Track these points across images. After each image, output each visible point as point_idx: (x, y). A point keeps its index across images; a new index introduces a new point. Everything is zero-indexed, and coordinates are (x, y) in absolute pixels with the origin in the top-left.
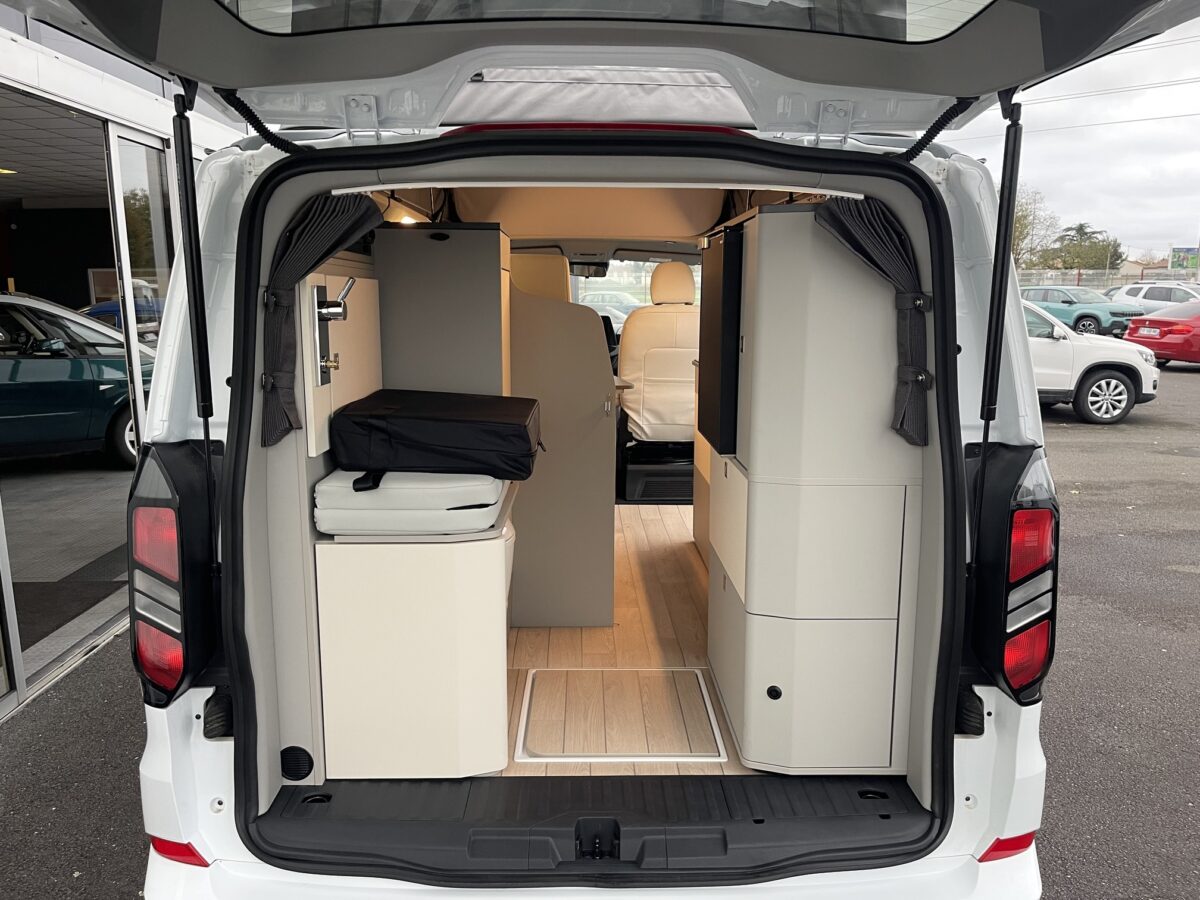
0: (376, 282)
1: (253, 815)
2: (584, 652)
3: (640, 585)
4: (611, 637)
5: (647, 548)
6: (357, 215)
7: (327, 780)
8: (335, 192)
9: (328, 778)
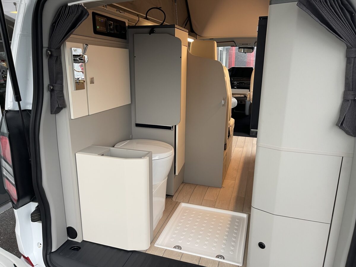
0: (127, 50)
1: (49, 251)
2: (205, 198)
3: (240, 171)
4: (218, 193)
5: (249, 156)
6: (78, 15)
7: (83, 241)
8: (69, 4)
9: (84, 240)
